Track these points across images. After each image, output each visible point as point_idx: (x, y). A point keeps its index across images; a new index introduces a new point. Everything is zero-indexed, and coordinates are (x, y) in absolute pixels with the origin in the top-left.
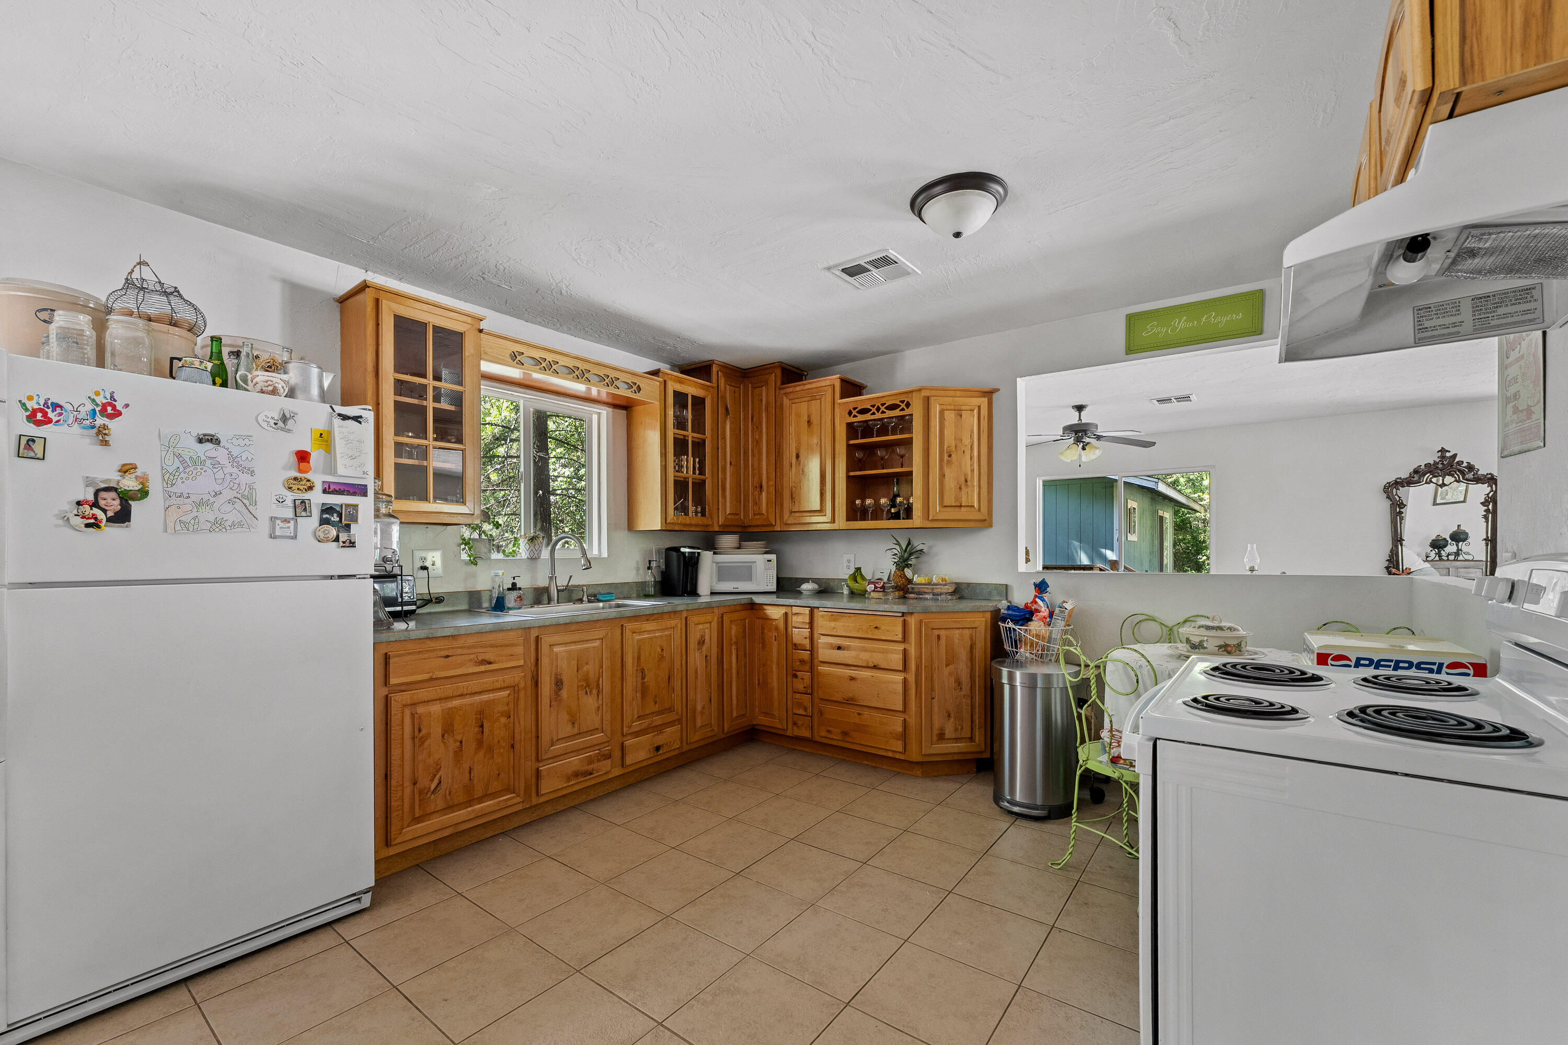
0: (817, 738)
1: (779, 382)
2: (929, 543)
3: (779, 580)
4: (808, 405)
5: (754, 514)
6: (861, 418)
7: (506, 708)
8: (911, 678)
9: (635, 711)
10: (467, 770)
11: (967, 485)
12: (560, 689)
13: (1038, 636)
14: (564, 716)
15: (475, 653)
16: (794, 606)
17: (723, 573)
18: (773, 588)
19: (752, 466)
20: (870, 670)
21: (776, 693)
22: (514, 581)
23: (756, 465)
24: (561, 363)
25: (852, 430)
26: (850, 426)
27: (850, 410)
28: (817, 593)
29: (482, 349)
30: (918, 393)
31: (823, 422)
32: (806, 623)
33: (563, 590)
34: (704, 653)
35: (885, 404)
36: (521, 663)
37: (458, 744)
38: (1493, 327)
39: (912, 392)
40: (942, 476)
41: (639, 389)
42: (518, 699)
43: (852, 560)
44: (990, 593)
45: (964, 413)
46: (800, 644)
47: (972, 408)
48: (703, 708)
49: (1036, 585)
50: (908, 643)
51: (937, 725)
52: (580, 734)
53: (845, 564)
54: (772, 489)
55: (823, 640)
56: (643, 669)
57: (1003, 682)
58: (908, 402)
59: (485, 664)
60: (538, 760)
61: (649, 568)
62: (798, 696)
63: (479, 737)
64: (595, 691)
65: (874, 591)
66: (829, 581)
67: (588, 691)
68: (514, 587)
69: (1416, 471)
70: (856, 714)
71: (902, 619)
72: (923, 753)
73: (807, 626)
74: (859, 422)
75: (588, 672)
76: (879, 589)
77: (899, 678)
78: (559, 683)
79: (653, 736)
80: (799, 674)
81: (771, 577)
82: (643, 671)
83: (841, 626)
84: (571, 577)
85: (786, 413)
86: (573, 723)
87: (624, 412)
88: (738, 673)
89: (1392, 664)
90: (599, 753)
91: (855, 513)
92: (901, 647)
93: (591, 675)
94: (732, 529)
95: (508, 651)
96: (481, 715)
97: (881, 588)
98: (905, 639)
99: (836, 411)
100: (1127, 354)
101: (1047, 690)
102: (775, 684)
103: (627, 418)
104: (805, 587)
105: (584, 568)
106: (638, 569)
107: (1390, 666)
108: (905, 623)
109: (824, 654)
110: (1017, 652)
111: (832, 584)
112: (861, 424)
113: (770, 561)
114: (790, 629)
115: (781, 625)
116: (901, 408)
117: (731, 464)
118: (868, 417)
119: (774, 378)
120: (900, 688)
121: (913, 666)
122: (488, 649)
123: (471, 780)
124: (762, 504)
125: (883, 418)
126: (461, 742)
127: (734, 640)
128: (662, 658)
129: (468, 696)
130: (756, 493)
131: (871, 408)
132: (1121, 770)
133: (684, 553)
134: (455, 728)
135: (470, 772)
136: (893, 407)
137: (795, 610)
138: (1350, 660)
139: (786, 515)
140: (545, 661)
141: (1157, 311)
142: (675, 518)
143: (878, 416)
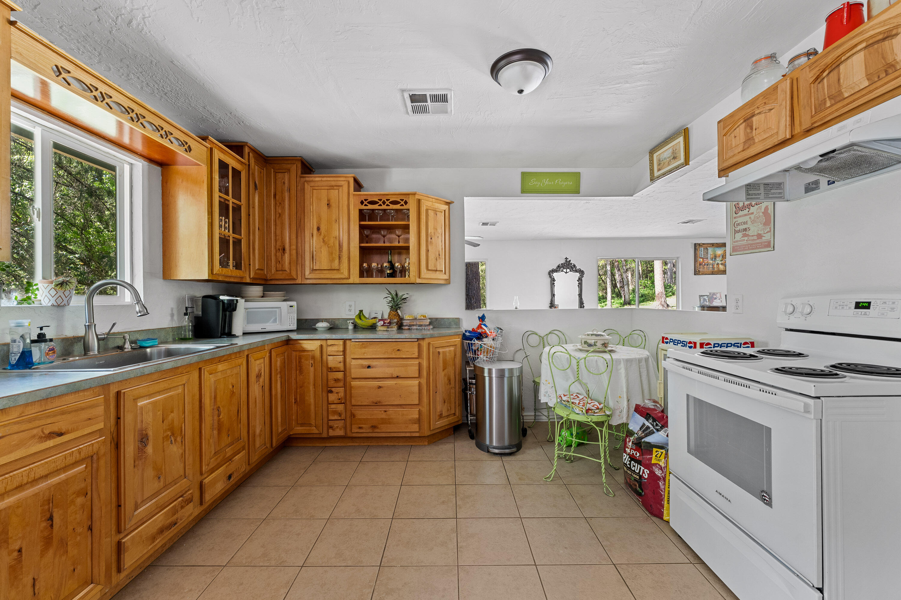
0: (349, 434)
1: (299, 172)
2: (411, 293)
3: (299, 321)
4: (328, 192)
5: (277, 271)
6: (370, 207)
7: (83, 485)
8: (424, 381)
9: (213, 448)
10: (31, 582)
11: (439, 258)
12: (146, 446)
13: (491, 347)
14: (150, 473)
15: (38, 427)
16: (329, 339)
17: (250, 317)
18: (294, 327)
19: (275, 233)
20: (393, 379)
21: (312, 407)
22: (42, 332)
23: (278, 232)
24: (114, 99)
25: (362, 215)
26: (361, 211)
27: (362, 201)
28: (329, 329)
29: (13, 45)
30: (413, 196)
31: (341, 206)
32: (341, 351)
33: (103, 339)
34: (261, 384)
35: (389, 200)
36: (101, 426)
37: (16, 554)
38: (770, 198)
39: (408, 194)
40: (428, 251)
41: (190, 149)
42: (98, 469)
43: (353, 306)
44: (450, 323)
45: (438, 213)
46: (334, 368)
47: (441, 210)
48: (261, 431)
49: (479, 318)
50: (421, 358)
51: (439, 409)
52: (166, 487)
53: (348, 308)
54: (294, 252)
55: (354, 362)
56: (219, 407)
57: (485, 375)
58: (406, 200)
59: (54, 438)
60: (119, 531)
61: (186, 314)
62: (333, 406)
63: (46, 534)
64: (179, 439)
65: (383, 325)
66: (334, 320)
67: (173, 441)
68: (41, 338)
69: (558, 266)
70: (383, 412)
71: (417, 343)
72: (432, 429)
73: (342, 354)
74: (368, 209)
75: (173, 421)
76: (386, 324)
77: (416, 382)
78: (143, 439)
79: (227, 467)
80: (333, 389)
81: (293, 319)
82: (218, 409)
83: (370, 352)
84: (114, 324)
85: (307, 196)
86: (159, 478)
87: (159, 169)
88: (282, 396)
89: (726, 345)
90: (182, 500)
91: (365, 272)
92: (416, 362)
93: (176, 423)
94: (257, 282)
95: (84, 415)
96: (49, 503)
97: (388, 323)
98: (419, 356)
99: (350, 200)
100: (522, 193)
101: (511, 378)
102: (312, 401)
103: (162, 175)
104: (320, 325)
105: (139, 314)
106: (172, 315)
107: (725, 346)
108: (419, 346)
109: (355, 372)
110: (478, 358)
111: (337, 322)
112: (369, 211)
113: (292, 306)
114: (324, 357)
115: (318, 354)
116: (401, 204)
117: (259, 229)
118: (376, 207)
119: (295, 169)
120: (416, 389)
121: (425, 373)
122: (59, 418)
123: (35, 594)
124: (285, 262)
125: (387, 209)
126: (20, 551)
127: (279, 370)
128: (233, 393)
129: (28, 486)
130: (279, 254)
131: (379, 201)
132: (591, 416)
133: (222, 301)
134: (10, 535)
135: (34, 585)
136: (395, 203)
137: (330, 342)
138: (711, 345)
139: (307, 272)
140: (128, 419)
141: (536, 173)
142: (220, 270)
143: (384, 207)
